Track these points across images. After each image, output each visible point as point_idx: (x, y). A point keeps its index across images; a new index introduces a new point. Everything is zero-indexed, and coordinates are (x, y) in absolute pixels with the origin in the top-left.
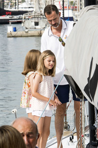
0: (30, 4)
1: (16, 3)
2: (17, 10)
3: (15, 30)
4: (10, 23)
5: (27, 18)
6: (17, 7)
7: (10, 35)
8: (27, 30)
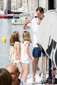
0: (24, 9)
1: (17, 8)
2: (17, 11)
3: (16, 21)
4: (13, 18)
5: (22, 15)
6: (17, 10)
7: (13, 24)
8: (22, 22)
